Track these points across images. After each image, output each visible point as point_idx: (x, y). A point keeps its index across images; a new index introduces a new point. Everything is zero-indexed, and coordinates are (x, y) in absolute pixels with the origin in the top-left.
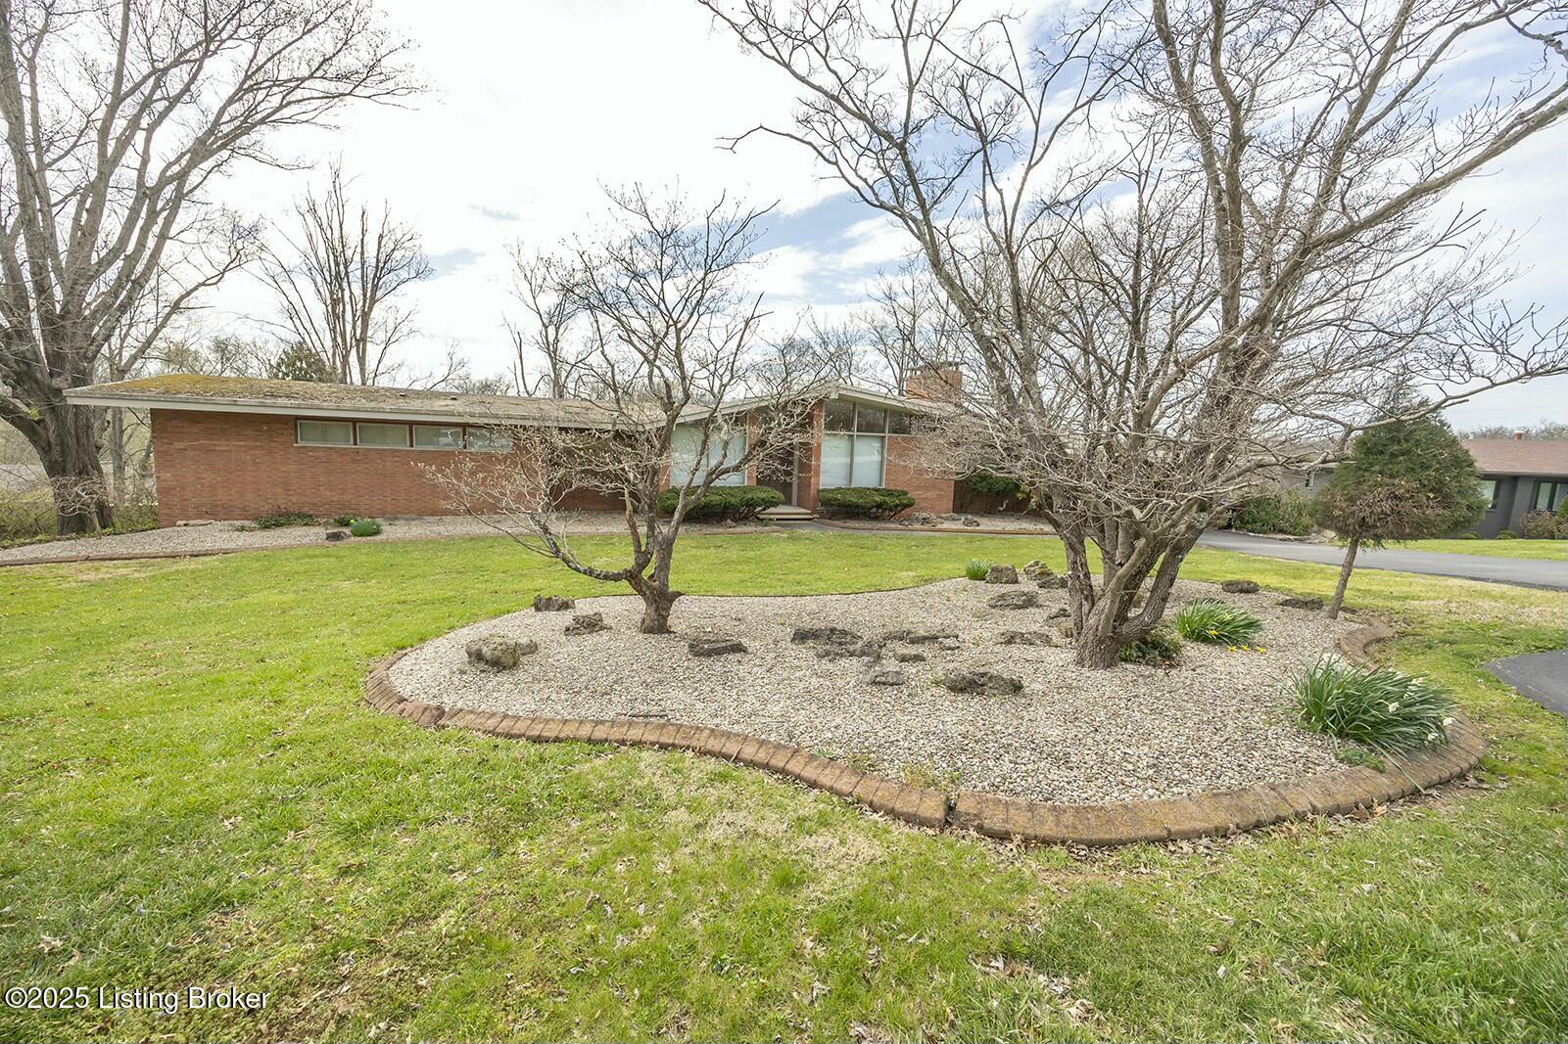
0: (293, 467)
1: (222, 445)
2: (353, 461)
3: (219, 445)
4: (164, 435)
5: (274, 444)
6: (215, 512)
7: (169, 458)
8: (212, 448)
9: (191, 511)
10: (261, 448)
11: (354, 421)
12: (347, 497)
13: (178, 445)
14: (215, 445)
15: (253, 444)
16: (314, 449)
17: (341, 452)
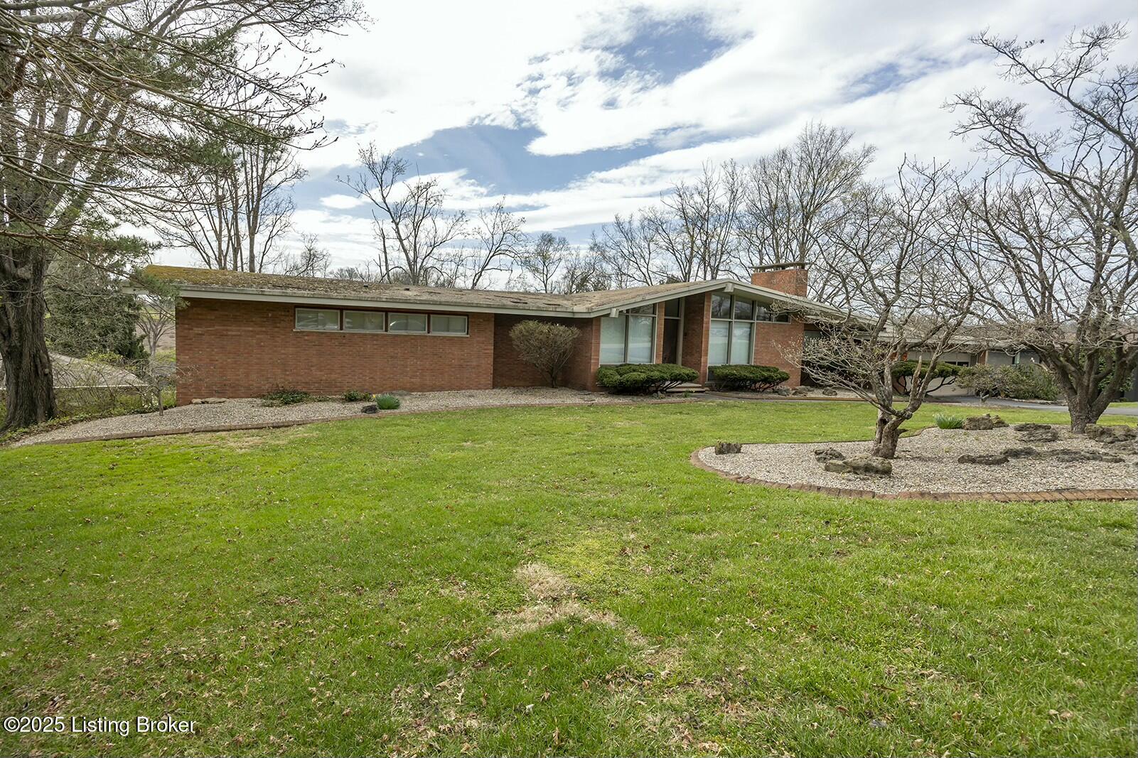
0: (291, 350)
1: (233, 330)
2: (342, 344)
3: (231, 330)
4: (186, 321)
5: (276, 329)
6: (228, 390)
7: (188, 342)
8: (225, 332)
9: (204, 391)
10: (266, 332)
11: (342, 309)
12: (333, 376)
13: (197, 330)
14: (227, 330)
15: (259, 329)
16: (309, 334)
17: (330, 336)
